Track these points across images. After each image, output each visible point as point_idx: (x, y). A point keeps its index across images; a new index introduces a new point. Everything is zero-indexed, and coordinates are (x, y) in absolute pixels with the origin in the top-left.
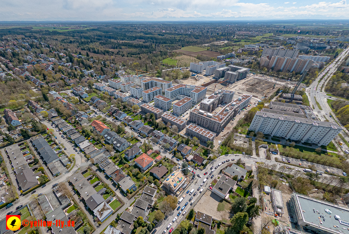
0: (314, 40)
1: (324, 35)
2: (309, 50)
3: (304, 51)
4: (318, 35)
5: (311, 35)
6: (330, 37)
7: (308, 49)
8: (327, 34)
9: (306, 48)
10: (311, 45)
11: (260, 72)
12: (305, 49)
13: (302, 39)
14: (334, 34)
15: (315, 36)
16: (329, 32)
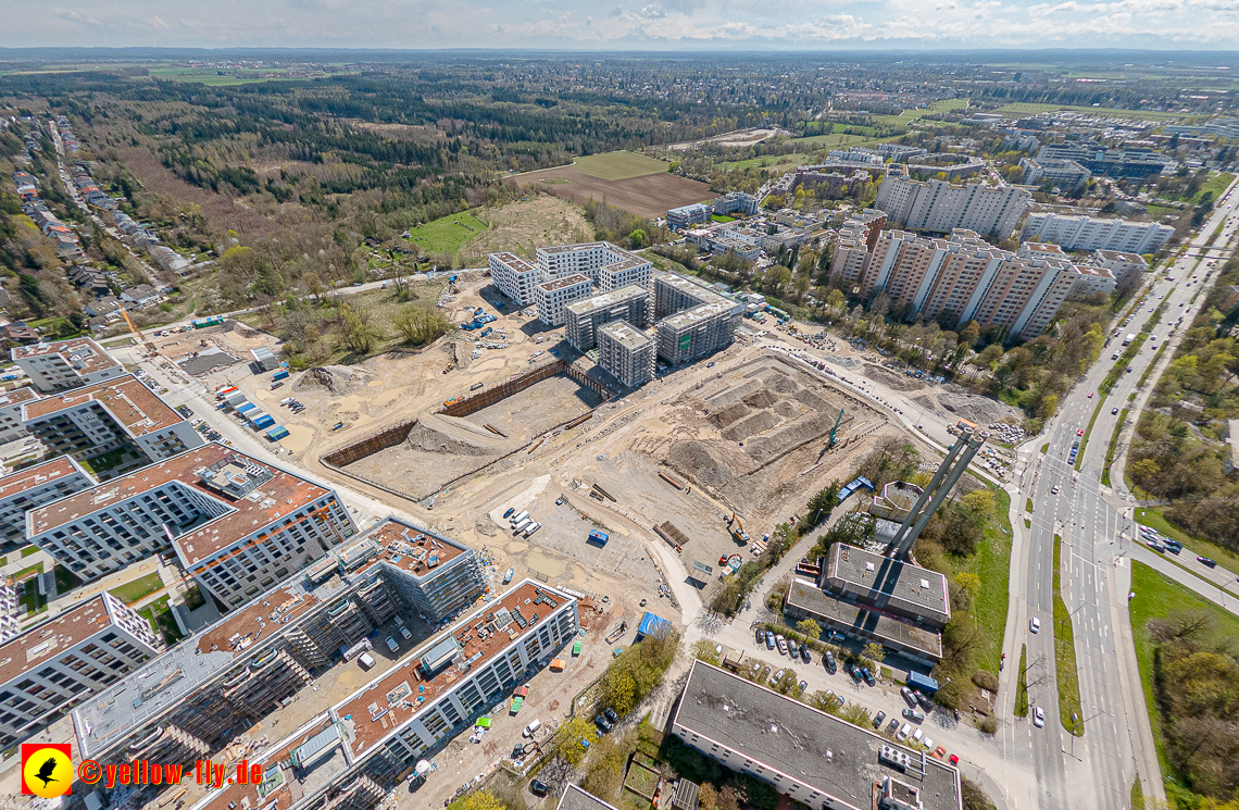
0: (1118, 128)
1: (1160, 108)
2: (1086, 180)
3: (1063, 185)
4: (1137, 107)
5: (1112, 107)
6: (1182, 119)
7: (1081, 176)
8: (1170, 106)
9: (1074, 168)
10: (1099, 157)
11: (819, 305)
12: (1069, 176)
13: (1072, 123)
14: (1196, 104)
15: (1126, 111)
16: (1178, 95)
